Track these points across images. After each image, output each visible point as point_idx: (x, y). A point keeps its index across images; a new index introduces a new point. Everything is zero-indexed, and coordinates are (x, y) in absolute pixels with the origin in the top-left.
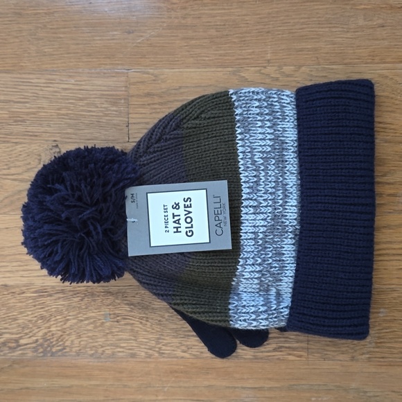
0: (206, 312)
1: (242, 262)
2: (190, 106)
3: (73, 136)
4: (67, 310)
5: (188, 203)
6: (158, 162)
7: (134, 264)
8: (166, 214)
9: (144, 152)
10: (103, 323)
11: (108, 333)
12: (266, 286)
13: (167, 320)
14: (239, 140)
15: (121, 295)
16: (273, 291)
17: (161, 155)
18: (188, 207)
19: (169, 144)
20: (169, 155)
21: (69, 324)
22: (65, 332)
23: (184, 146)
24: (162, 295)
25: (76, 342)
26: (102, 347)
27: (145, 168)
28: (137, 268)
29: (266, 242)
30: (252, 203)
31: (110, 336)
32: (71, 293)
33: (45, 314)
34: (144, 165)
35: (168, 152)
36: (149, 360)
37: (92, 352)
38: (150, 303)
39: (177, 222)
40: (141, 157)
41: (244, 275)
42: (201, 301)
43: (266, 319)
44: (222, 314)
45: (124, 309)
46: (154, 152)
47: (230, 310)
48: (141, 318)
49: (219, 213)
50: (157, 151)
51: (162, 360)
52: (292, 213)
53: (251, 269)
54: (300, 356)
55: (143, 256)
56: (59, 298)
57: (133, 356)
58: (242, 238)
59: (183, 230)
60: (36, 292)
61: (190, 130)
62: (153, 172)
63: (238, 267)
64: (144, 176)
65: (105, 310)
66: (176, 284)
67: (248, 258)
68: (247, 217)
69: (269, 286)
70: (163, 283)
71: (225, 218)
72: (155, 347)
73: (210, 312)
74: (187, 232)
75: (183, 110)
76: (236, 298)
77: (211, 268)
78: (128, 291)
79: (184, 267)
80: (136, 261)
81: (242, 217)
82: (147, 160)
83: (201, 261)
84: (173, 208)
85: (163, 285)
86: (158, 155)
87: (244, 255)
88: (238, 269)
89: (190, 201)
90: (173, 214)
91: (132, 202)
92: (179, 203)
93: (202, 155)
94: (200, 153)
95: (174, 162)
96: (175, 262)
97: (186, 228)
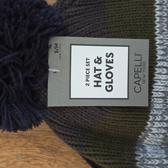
0: (116, 163)
1: (151, 118)
5: (110, 58)
6: (83, 15)
7: (52, 114)
8: (88, 67)
9: (70, 4)
10: (14, 163)
13: (73, 163)
14: (157, 4)
17: (86, 9)
18: (110, 62)
20: (93, 11)
23: (107, 4)
24: (76, 146)
27: (70, 19)
28: (54, 118)
34: (69, 17)
35: (92, 8)
38: (59, 147)
39: (98, 76)
40: (66, 8)
41: (151, 131)
42: (112, 153)
45: (35, 151)
46: (79, 5)
47: (137, 161)
48: (50, 160)
49: (139, 70)
50: (82, 5)
53: (159, 126)
55: (61, 107)
58: (154, 96)
59: (103, 84)
62: (77, 24)
63: (148, 123)
64: (68, 28)
65: (18, 151)
66: (89, 135)
67: (157, 115)
70: (77, 134)
71: (144, 76)
73: (120, 163)
74: (107, 86)
76: (141, 150)
77: (124, 122)
78: (40, 135)
79: (100, 121)
80: (53, 111)
81: (155, 76)
82: (72, 12)
83: (117, 115)
84: (95, 62)
85: (77, 136)
86: (83, 9)
87: (154, 112)
88: (148, 124)
89: (112, 57)
90: (95, 68)
91: (55, 52)
92: (101, 58)
93: (122, 15)
94: (121, 13)
95: (97, 18)
96: (92, 115)
97: (107, 83)
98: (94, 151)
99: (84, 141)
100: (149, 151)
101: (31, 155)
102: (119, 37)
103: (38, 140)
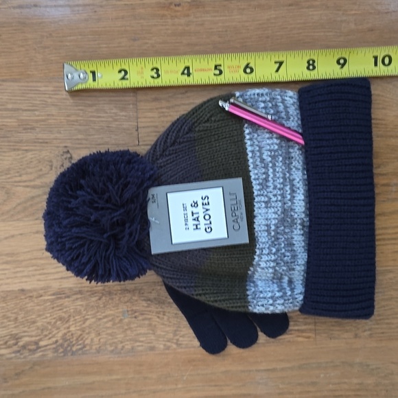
2: (201, 110)
3: (84, 142)
4: (85, 310)
5: (206, 201)
6: (174, 163)
9: (161, 155)
10: (121, 320)
11: (126, 329)
12: (279, 275)
15: (138, 292)
16: (286, 279)
17: (176, 157)
18: (206, 204)
19: (183, 147)
20: (183, 157)
21: (88, 323)
22: (83, 331)
23: (197, 148)
24: (185, 288)
25: (96, 340)
26: (122, 342)
27: (162, 169)
28: (160, 264)
29: (278, 233)
30: (263, 199)
31: (129, 332)
32: (89, 293)
33: (63, 315)
34: (161, 167)
35: (182, 154)
36: (167, 351)
37: (112, 348)
39: (197, 219)
40: (157, 159)
42: (222, 290)
45: (141, 305)
46: (170, 155)
49: (236, 208)
50: (172, 154)
51: (180, 350)
52: (299, 204)
53: (267, 258)
54: (309, 337)
56: (77, 299)
57: (152, 349)
60: (53, 295)
61: (202, 133)
64: (162, 177)
65: (123, 308)
66: (197, 276)
67: (264, 248)
68: (260, 211)
69: (282, 274)
70: (185, 276)
71: (242, 213)
72: (173, 339)
75: (194, 114)
82: (164, 162)
86: (173, 157)
97: (205, 225)
98: (203, 290)
99: (192, 282)
102: (213, 179)
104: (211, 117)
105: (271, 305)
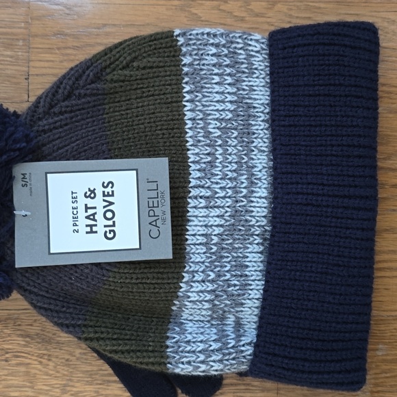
0: (133, 351)
1: (187, 277)
2: (117, 50)
5: (109, 190)
6: (66, 128)
7: (25, 279)
8: (75, 205)
9: (47, 113)
12: (221, 312)
13: (78, 359)
14: (187, 101)
16: (231, 320)
17: (72, 118)
18: (108, 195)
19: (84, 103)
20: (83, 119)
23: (107, 107)
24: (67, 326)
27: (46, 136)
28: (29, 285)
29: (223, 249)
30: (204, 192)
34: (45, 132)
35: (82, 114)
38: (54, 334)
39: (92, 217)
40: (40, 119)
41: (189, 297)
42: (126, 335)
43: (221, 361)
44: (156, 354)
45: (16, 343)
46: (61, 113)
47: (167, 347)
48: (41, 356)
49: (156, 205)
50: (66, 112)
52: (260, 207)
53: (200, 288)
55: (38, 267)
58: (188, 242)
59: (100, 229)
61: (116, 84)
62: (57, 142)
63: (181, 285)
64: (44, 148)
66: (90, 309)
67: (197, 272)
68: (197, 212)
69: (225, 312)
70: (69, 308)
71: (164, 213)
73: (139, 351)
74: (106, 232)
75: (106, 54)
76: (177, 329)
77: (141, 285)
78: (22, 316)
79: (100, 285)
80: (27, 275)
81: (188, 211)
83: (127, 275)
84: (86, 197)
85: (68, 311)
86: (66, 119)
87: (191, 267)
88: (181, 288)
89: (112, 188)
90: (86, 205)
91: (23, 186)
92: (95, 189)
93: (133, 121)
94: (130, 118)
95: (91, 129)
96: (87, 277)
97: (105, 226)
99: (79, 319)
100: (190, 330)
101: (10, 349)
102: (127, 157)
103: (19, 325)
104: (132, 61)
105: (202, 362)
